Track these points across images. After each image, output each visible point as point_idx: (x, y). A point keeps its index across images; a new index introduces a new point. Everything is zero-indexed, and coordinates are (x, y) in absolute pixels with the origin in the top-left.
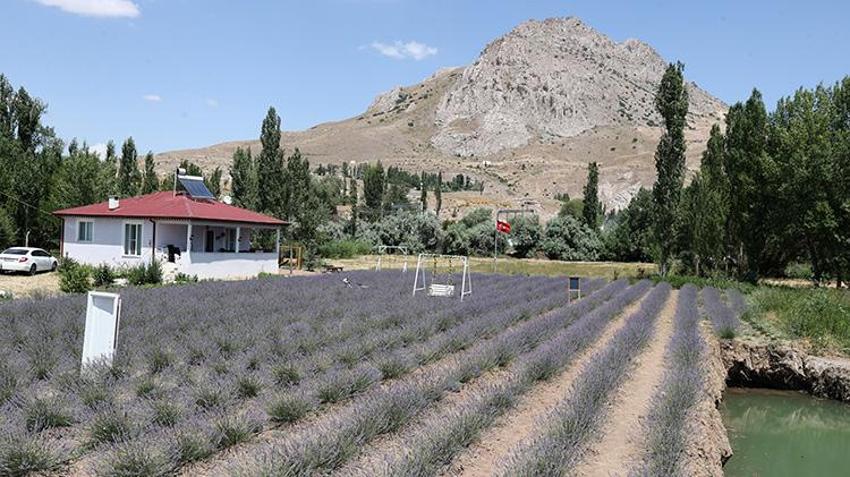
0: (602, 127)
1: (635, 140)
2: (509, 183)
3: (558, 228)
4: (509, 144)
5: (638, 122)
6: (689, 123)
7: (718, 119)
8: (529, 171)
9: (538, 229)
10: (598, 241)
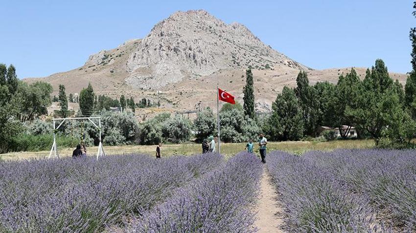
0: (224, 70)
2: (173, 103)
3: (228, 118)
4: (171, 81)
5: (243, 66)
6: (270, 67)
7: (285, 64)
8: (185, 96)
9: (213, 120)
10: (257, 127)
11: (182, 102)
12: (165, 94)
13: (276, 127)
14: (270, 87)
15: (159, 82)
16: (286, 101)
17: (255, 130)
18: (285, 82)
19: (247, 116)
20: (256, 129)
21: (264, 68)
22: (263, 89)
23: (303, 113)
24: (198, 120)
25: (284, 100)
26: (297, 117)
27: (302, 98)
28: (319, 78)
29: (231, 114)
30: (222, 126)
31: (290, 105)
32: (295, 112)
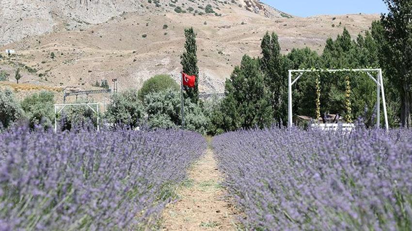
0: (131, 14)
1: (166, 27)
2: (39, 72)
3: (159, 103)
4: (32, 31)
5: (166, 8)
6: (214, 10)
7: (240, 6)
8: (60, 60)
9: (137, 105)
10: (203, 116)
11: (55, 72)
12: (22, 55)
13: (233, 116)
14: (214, 48)
15: (8, 33)
16: (247, 77)
17: (200, 121)
18: (240, 37)
19: (188, 100)
20: (202, 119)
21: (203, 11)
22: (202, 50)
23: (271, 96)
24: (114, 105)
25: (243, 76)
26: (263, 101)
27: (271, 74)
28: (298, 33)
29: (164, 96)
30: (152, 115)
31: (253, 83)
32: (259, 93)
